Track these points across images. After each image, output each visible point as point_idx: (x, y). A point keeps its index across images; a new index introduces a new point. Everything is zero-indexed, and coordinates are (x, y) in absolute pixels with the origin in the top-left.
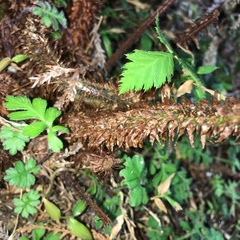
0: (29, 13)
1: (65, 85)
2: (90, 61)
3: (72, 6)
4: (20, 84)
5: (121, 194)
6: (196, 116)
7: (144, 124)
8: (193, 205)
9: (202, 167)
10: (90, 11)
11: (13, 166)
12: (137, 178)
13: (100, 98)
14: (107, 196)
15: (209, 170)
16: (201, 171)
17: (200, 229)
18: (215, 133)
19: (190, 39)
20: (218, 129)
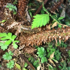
0: (5, 7)
1: (17, 28)
2: (26, 19)
3: (18, 4)
4: (5, 29)
5: (39, 59)
6: (57, 34)
7: (41, 38)
8: (63, 60)
9: (64, 48)
10: (24, 5)
11: (5, 54)
12: (42, 54)
13: (28, 30)
14: (35, 60)
15: (67, 49)
16: (64, 49)
17: (65, 68)
18: (63, 38)
19: (55, 9)
20: (64, 37)
